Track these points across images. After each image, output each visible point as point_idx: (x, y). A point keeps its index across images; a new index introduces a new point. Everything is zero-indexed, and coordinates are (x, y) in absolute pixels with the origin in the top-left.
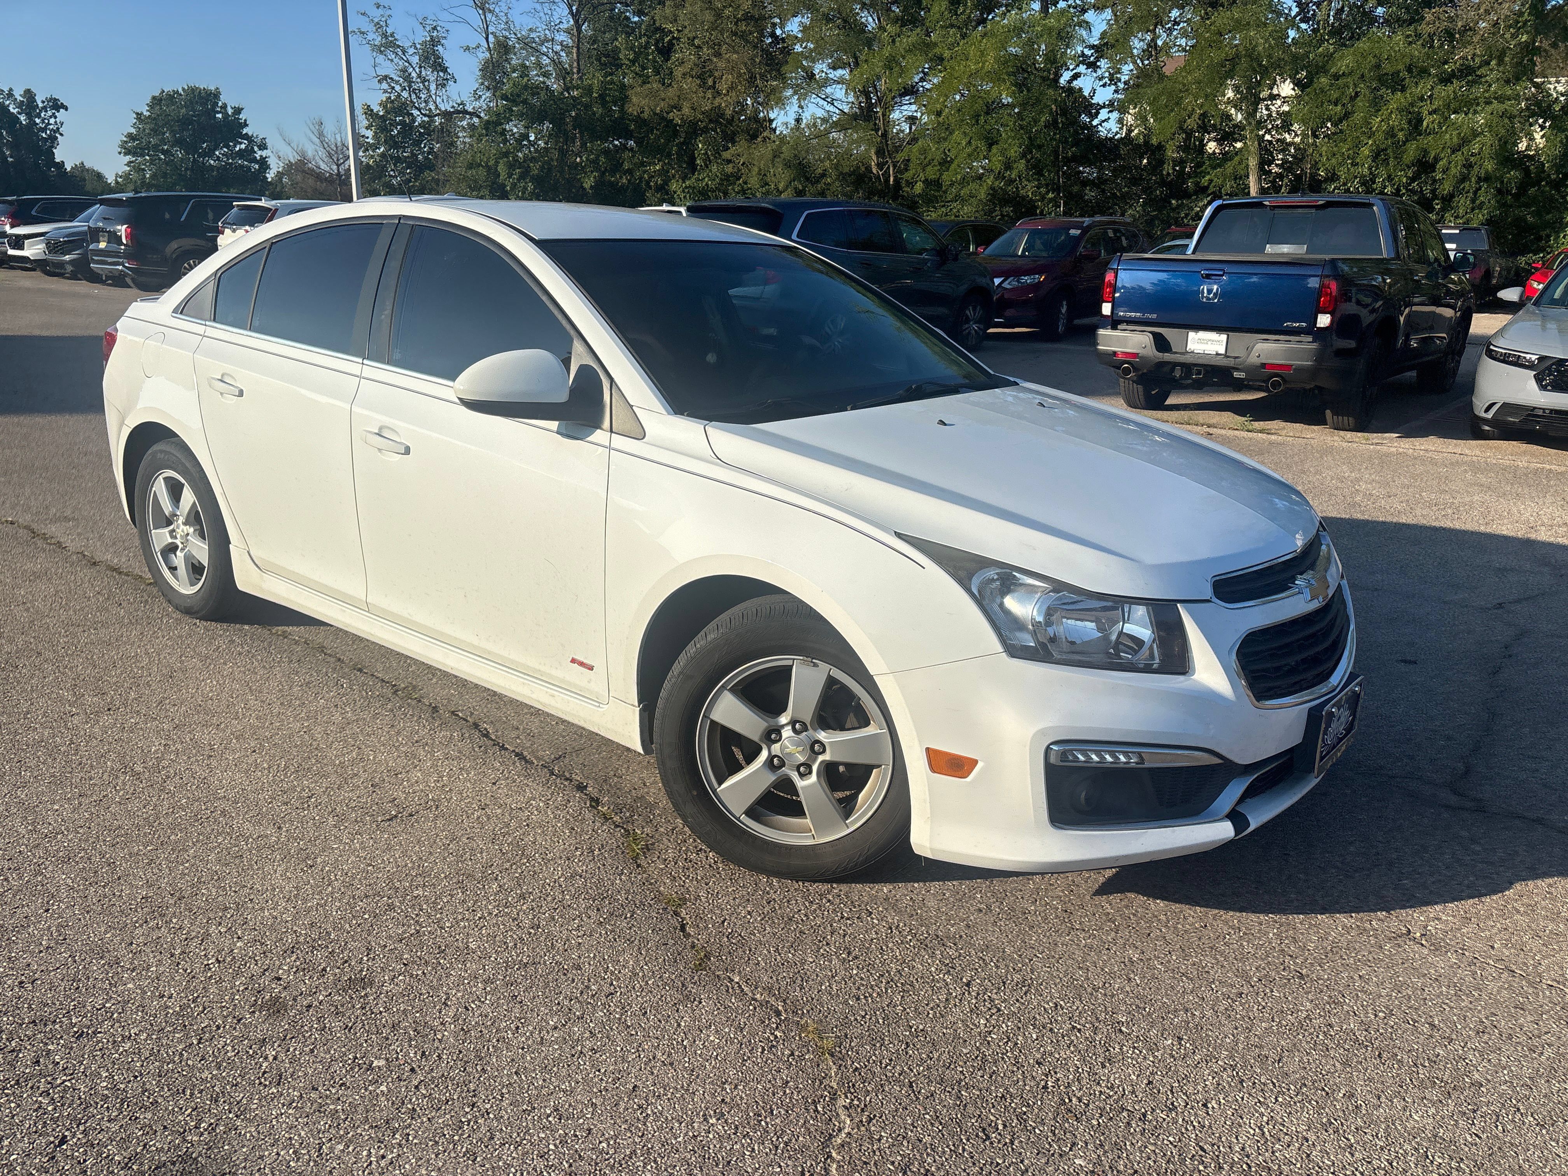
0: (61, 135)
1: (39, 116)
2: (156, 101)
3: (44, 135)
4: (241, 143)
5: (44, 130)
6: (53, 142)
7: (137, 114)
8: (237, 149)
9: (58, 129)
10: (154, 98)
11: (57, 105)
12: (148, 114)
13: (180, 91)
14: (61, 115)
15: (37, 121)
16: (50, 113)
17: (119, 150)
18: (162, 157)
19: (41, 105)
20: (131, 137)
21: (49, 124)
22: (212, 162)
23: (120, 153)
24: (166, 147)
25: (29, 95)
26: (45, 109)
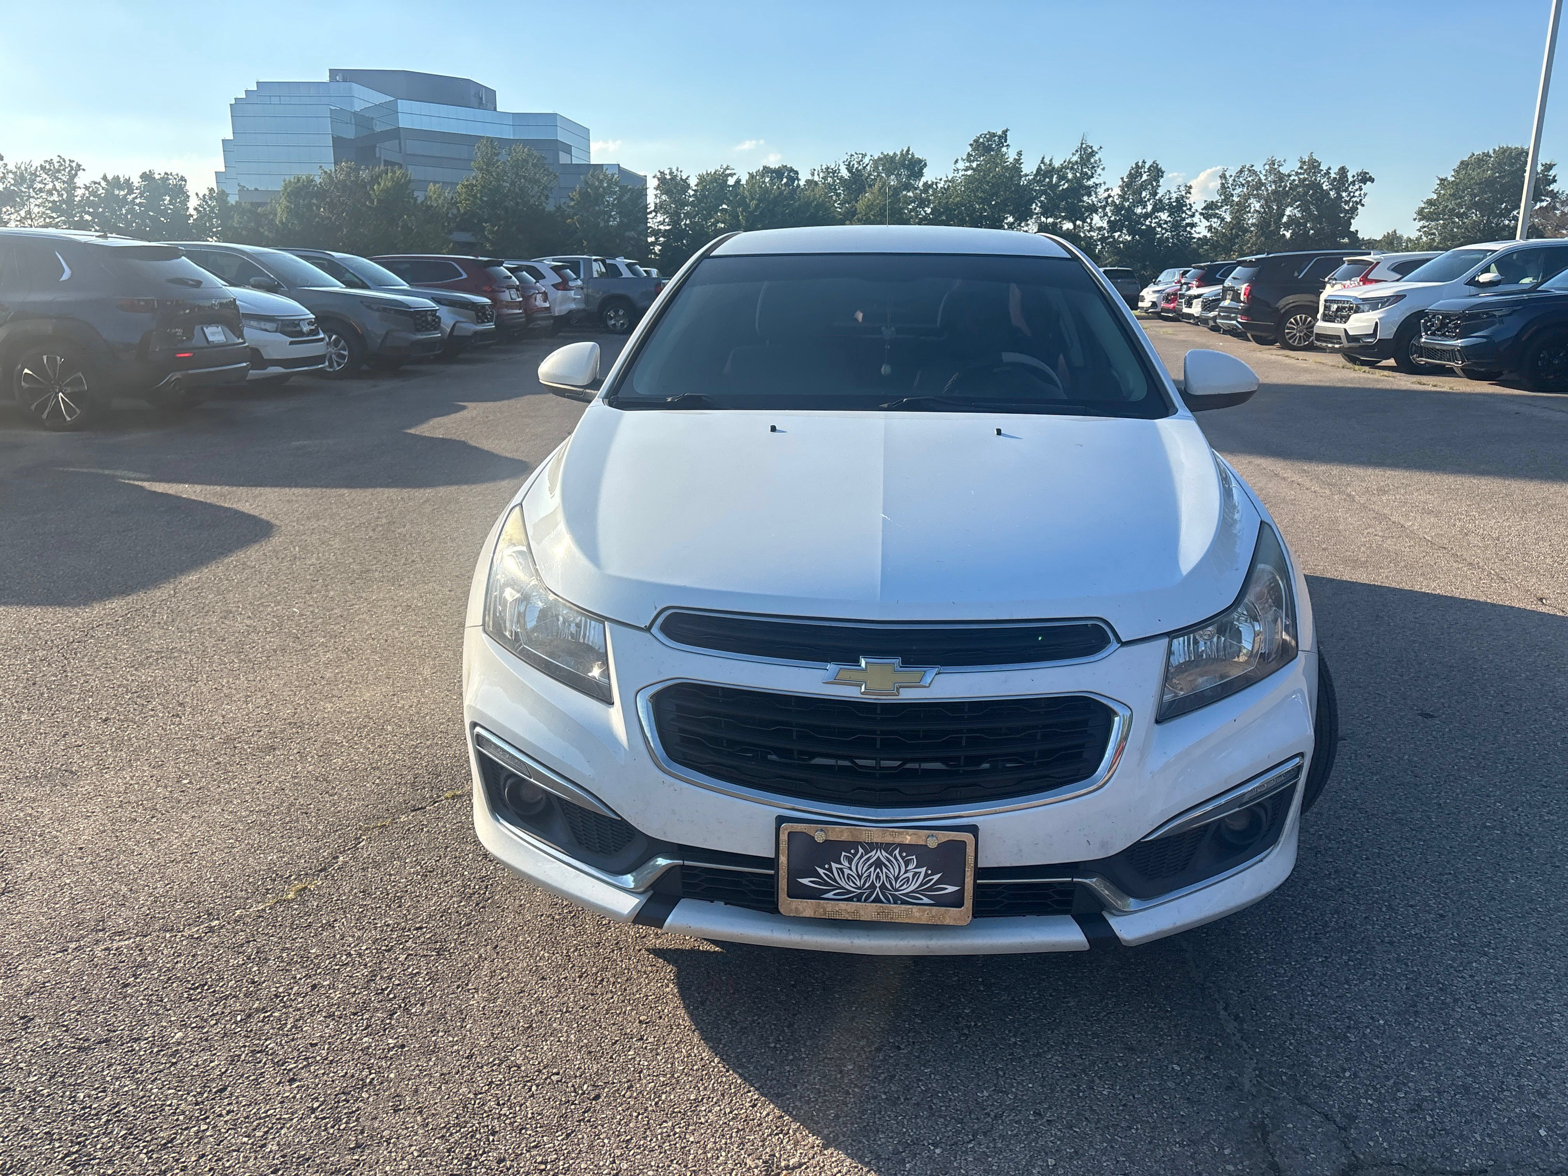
0: (1363, 205)
1: (1346, 190)
2: (1464, 165)
3: (1347, 207)
4: (1543, 201)
5: (1347, 203)
6: (1353, 213)
7: (1441, 180)
8: (1537, 207)
9: (1361, 200)
10: (1462, 163)
11: (1365, 178)
12: (1453, 179)
13: (1491, 152)
14: (1367, 187)
15: (1344, 194)
16: (1357, 186)
17: (1415, 216)
18: (1457, 220)
19: (1350, 179)
20: (1430, 203)
21: (1354, 196)
22: (1507, 222)
23: (1415, 220)
24: (1462, 211)
25: (1343, 171)
26: (1353, 183)
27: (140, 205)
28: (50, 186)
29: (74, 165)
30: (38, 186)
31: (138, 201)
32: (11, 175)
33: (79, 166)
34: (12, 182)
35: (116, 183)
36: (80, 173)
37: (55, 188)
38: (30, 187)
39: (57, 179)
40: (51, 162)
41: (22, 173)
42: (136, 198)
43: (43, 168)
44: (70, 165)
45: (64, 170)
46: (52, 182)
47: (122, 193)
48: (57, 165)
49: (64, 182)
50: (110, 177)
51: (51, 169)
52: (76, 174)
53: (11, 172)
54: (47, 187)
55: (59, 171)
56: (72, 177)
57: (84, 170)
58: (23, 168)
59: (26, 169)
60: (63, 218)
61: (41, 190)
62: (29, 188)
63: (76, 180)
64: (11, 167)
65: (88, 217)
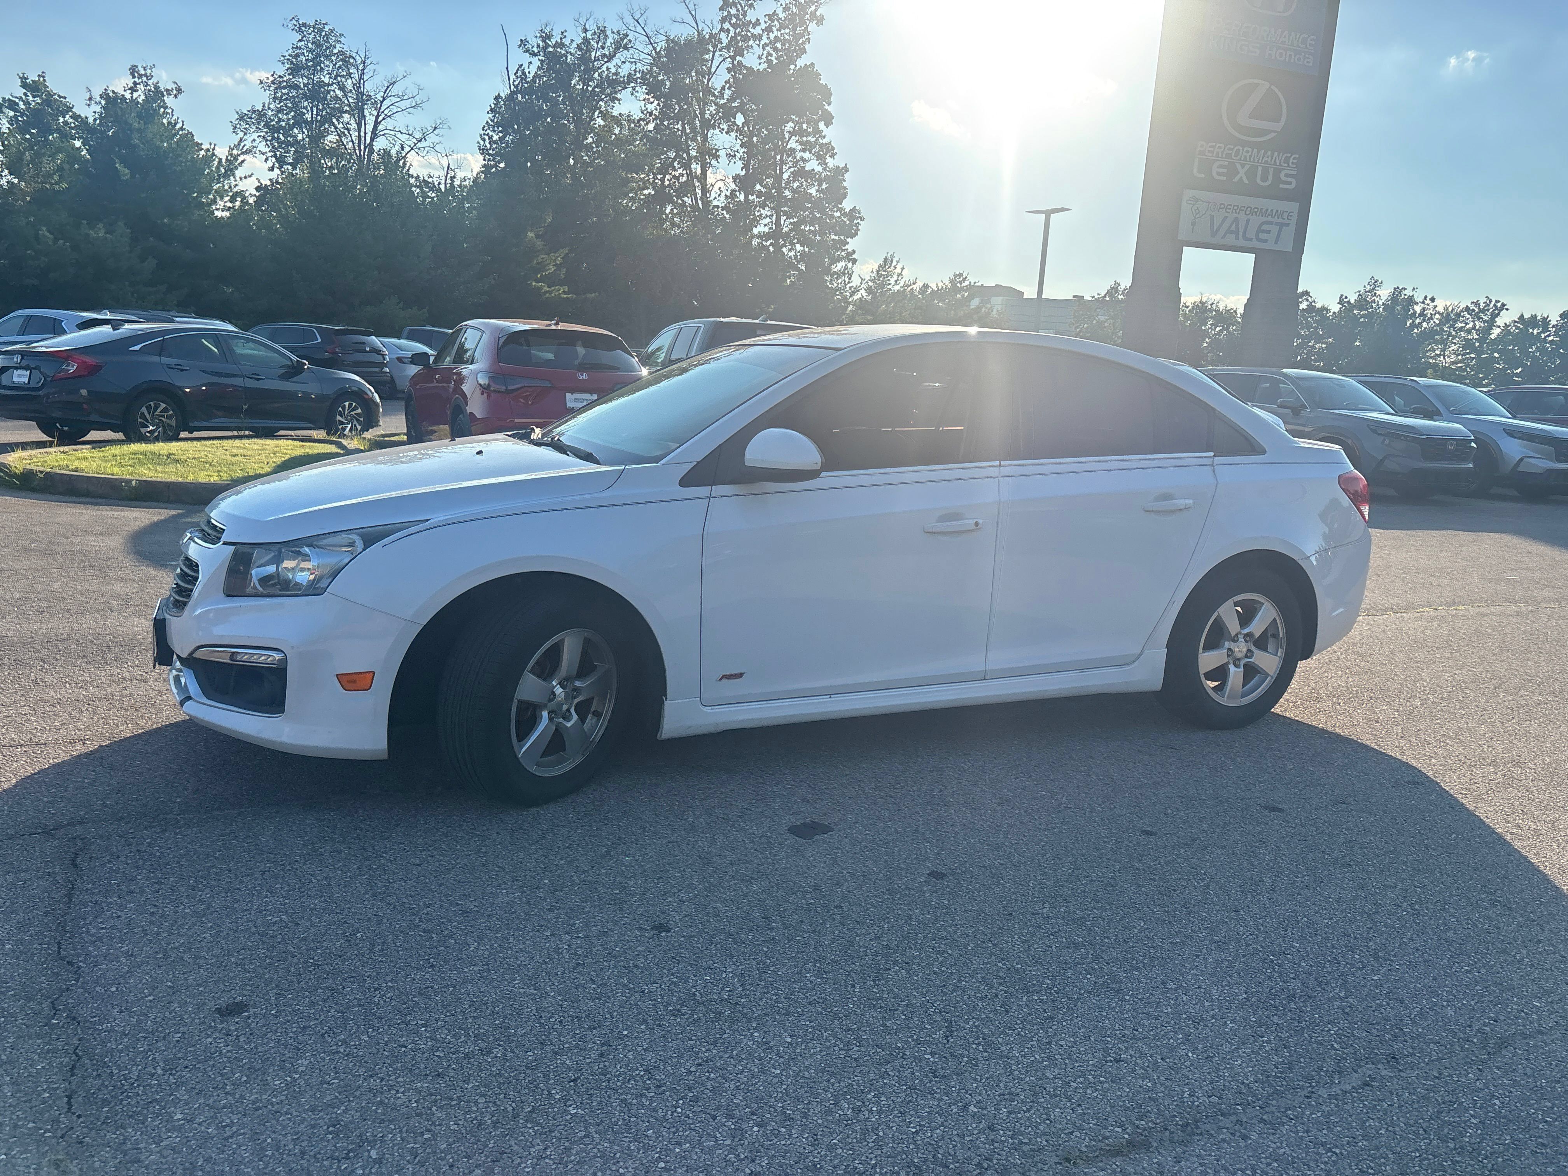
27: (1551, 342)
28: (1471, 325)
29: (1499, 305)
30: (1459, 325)
31: (1550, 338)
32: (1437, 316)
33: (1503, 305)
34: (1437, 322)
35: (1533, 321)
36: (1503, 312)
37: (1474, 328)
38: (1453, 326)
39: (1479, 318)
40: (1476, 303)
41: (1448, 314)
42: (1549, 336)
43: (1467, 309)
44: (1494, 305)
45: (1488, 310)
46: (1473, 321)
47: (1536, 332)
48: (1482, 305)
49: (1485, 322)
50: (1526, 316)
51: (1477, 312)
52: (1499, 314)
53: (1439, 313)
54: (1468, 327)
55: (1482, 311)
56: (1494, 316)
57: (1507, 309)
58: (1450, 309)
59: (1453, 310)
60: (1473, 355)
61: (1461, 329)
62: (1449, 327)
63: (1497, 319)
64: (1440, 309)
65: (1496, 355)
